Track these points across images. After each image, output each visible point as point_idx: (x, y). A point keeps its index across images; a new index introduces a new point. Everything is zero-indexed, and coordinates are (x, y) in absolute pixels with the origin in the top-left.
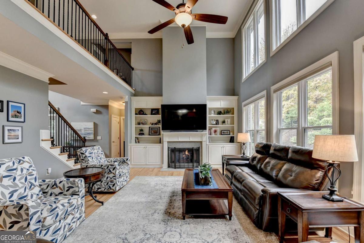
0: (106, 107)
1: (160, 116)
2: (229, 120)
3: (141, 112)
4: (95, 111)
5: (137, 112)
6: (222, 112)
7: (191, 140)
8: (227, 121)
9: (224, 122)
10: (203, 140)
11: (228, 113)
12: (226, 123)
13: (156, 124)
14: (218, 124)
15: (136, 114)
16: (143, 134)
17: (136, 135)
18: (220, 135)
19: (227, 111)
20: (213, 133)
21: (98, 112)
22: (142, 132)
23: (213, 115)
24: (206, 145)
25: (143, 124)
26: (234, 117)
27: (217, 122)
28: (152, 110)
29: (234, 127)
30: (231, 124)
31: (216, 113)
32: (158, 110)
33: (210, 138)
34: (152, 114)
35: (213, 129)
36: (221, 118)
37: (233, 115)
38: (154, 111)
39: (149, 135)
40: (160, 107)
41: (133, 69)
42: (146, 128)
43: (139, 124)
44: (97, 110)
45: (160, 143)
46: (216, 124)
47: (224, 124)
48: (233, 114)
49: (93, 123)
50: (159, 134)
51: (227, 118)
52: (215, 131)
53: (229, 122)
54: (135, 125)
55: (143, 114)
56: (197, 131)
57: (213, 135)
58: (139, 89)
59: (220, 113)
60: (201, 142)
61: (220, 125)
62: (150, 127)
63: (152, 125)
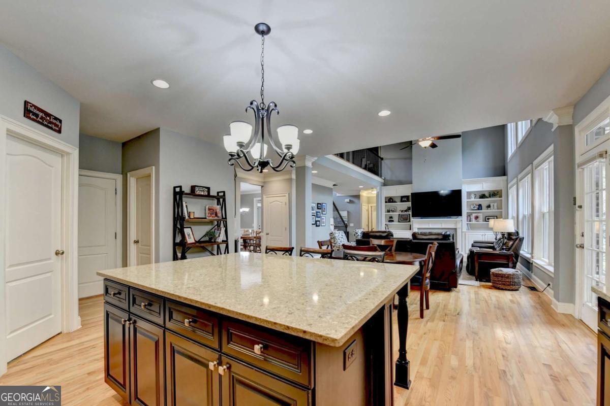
0: (358, 197)
1: (410, 203)
2: (495, 204)
3: (390, 200)
4: (349, 201)
5: (387, 200)
6: (487, 195)
7: (443, 227)
8: (493, 205)
9: (489, 207)
10: (458, 227)
11: (495, 196)
12: (492, 207)
13: (406, 211)
14: (481, 209)
15: (386, 202)
16: (393, 221)
17: (386, 222)
18: (483, 221)
19: (494, 194)
20: (474, 219)
21: (351, 202)
22: (391, 219)
23: (473, 199)
24: (462, 232)
25: (393, 211)
26: (501, 200)
27: (480, 207)
28: (402, 197)
29: (501, 212)
30: (498, 209)
31: (478, 196)
32: (407, 197)
33: (469, 225)
34: (402, 201)
35: (474, 215)
36: (484, 202)
37: (501, 199)
38: (404, 199)
39: (399, 222)
40: (410, 195)
41: (382, 159)
42: (395, 215)
43: (389, 211)
44: (350, 200)
45: (410, 229)
46: (478, 209)
47: (489, 209)
48: (501, 197)
49: (346, 212)
50: (409, 221)
51: (494, 202)
52: (477, 218)
53: (495, 207)
54: (386, 212)
55: (393, 202)
56: (450, 218)
57: (474, 221)
58: (388, 178)
59: (483, 196)
60: (456, 229)
61: (484, 210)
62: (399, 214)
63: (402, 212)
